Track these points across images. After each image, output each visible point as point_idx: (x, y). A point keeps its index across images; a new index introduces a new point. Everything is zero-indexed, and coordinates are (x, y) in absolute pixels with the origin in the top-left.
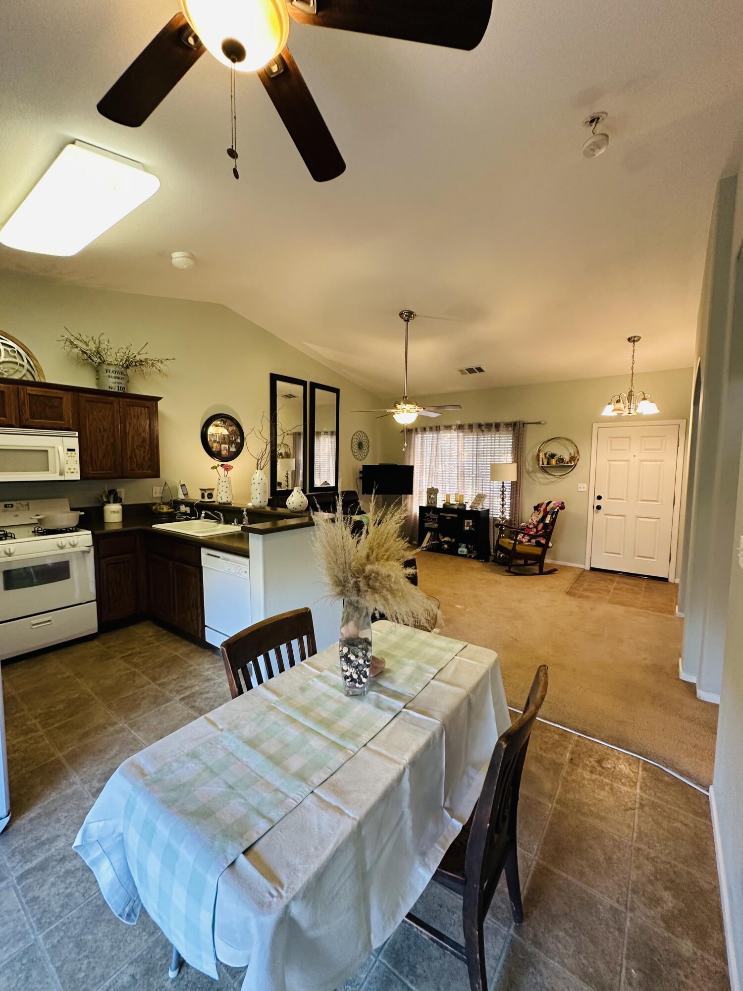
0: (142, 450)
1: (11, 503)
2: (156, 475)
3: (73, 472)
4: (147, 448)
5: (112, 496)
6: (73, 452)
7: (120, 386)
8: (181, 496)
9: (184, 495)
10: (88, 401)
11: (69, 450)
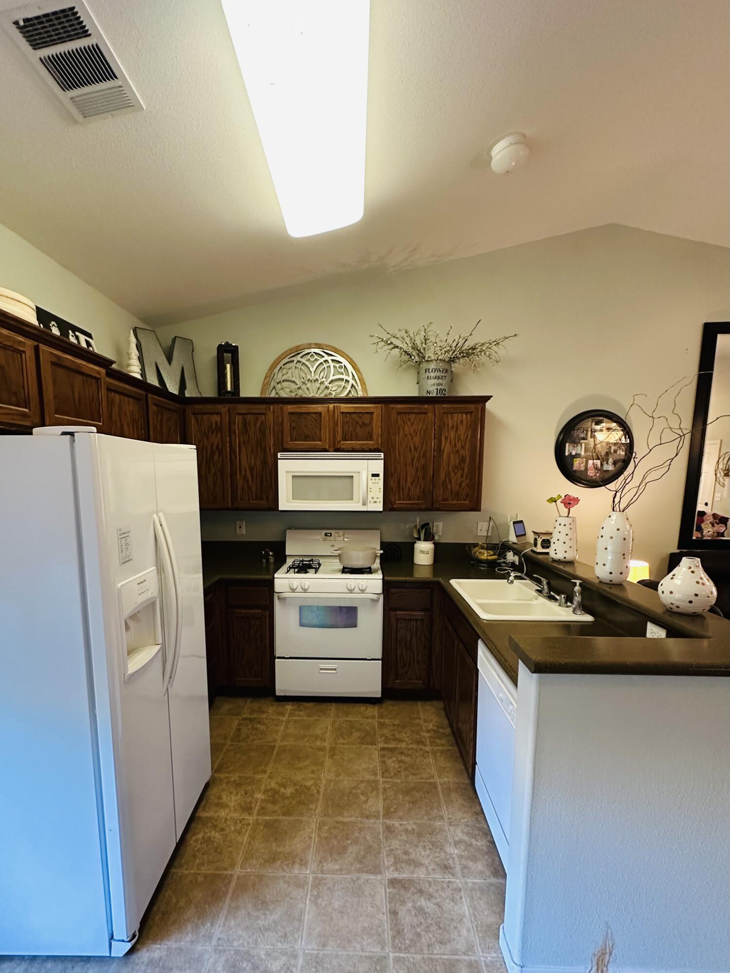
0: (460, 472)
1: (329, 531)
2: (475, 506)
3: (375, 502)
4: (466, 470)
5: (424, 531)
6: (377, 478)
7: (439, 387)
8: (513, 538)
9: (517, 536)
10: (399, 413)
11: (373, 475)
